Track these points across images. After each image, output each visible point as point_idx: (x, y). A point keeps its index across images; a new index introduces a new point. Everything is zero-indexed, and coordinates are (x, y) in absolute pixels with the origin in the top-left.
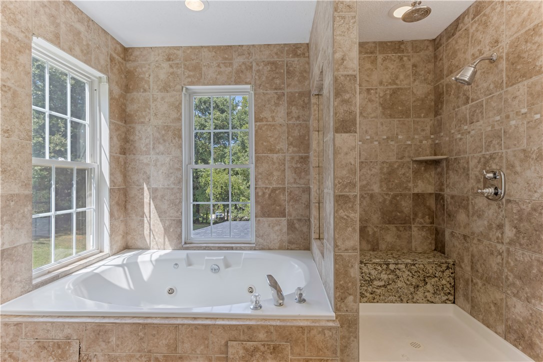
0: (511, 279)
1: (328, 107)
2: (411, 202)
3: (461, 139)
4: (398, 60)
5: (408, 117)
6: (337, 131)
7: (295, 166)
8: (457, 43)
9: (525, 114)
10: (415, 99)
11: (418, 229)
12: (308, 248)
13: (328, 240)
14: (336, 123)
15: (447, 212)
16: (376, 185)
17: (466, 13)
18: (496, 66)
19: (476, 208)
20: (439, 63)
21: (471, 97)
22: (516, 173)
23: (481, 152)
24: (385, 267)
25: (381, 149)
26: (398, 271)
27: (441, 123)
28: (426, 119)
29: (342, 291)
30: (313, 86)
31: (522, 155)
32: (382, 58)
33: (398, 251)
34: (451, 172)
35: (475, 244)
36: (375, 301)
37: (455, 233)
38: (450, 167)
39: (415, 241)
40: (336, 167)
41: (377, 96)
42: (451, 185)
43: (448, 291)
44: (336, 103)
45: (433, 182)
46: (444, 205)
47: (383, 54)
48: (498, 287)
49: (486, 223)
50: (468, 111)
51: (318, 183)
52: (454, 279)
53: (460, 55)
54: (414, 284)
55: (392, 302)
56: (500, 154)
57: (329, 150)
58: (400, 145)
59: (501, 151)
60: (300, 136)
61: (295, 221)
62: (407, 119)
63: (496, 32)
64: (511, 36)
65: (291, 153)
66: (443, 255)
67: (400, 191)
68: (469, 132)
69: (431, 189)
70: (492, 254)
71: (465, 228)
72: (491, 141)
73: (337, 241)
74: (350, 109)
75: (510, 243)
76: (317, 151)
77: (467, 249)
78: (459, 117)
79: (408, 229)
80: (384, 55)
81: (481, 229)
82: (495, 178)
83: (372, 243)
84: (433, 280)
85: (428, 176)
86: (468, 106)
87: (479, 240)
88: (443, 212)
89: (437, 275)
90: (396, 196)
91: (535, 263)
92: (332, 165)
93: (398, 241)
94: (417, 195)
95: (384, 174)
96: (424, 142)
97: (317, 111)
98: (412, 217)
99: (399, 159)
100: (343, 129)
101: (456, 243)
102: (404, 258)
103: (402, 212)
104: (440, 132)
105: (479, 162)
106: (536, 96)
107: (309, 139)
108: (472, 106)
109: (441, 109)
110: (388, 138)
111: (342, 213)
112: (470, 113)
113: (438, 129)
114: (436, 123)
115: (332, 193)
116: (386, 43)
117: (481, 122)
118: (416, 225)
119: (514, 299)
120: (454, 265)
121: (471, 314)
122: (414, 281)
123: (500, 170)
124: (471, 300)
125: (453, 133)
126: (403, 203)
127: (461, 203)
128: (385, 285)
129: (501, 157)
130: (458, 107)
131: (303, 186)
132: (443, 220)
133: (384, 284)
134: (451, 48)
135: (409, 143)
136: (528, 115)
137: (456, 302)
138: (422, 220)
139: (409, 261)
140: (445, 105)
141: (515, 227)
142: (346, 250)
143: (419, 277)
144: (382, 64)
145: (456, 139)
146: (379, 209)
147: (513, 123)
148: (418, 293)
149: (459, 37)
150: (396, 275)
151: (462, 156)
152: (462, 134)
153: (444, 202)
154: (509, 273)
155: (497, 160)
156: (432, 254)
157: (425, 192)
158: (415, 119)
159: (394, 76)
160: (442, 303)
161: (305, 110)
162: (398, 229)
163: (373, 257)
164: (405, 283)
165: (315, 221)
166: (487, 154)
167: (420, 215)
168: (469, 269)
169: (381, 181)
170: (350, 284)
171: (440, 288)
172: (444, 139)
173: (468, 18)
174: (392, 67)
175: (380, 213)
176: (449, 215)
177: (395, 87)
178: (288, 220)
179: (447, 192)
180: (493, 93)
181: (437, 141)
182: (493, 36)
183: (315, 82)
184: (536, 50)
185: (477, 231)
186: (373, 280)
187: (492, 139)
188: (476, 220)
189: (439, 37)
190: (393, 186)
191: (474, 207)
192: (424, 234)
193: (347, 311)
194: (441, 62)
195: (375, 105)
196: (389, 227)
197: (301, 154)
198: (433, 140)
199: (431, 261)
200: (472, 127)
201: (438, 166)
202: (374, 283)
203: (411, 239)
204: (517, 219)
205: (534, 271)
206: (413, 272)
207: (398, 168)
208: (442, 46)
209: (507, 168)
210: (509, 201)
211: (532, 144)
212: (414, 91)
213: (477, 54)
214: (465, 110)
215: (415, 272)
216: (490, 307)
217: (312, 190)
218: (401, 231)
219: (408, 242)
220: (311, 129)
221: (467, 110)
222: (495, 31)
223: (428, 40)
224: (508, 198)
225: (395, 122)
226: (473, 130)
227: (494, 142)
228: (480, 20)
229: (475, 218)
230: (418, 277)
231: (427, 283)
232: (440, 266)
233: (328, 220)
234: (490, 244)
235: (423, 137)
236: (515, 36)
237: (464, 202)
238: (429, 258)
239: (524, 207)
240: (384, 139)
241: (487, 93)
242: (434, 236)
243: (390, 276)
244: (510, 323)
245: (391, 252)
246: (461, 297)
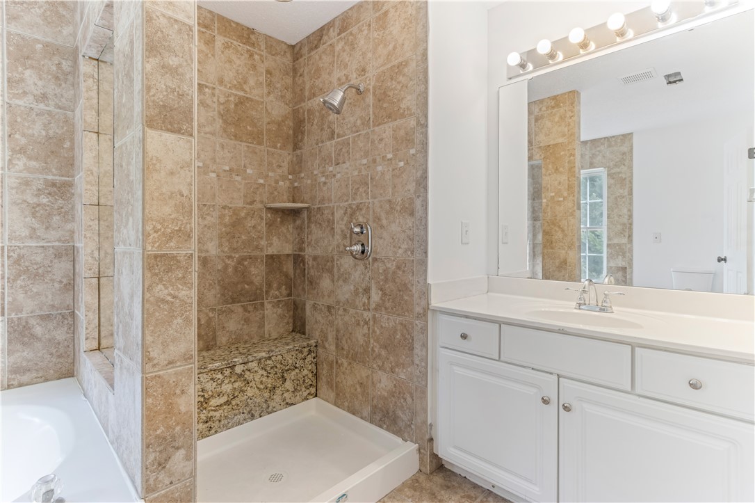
0: (376, 350)
1: (129, 76)
2: (263, 268)
3: (325, 183)
4: (246, 56)
5: (260, 143)
6: (150, 123)
7: (32, 200)
8: (320, 58)
9: (391, 159)
10: (269, 120)
11: (273, 306)
12: (69, 372)
13: (125, 351)
14: (148, 107)
15: (308, 278)
16: (213, 243)
17: (330, 25)
18: (363, 99)
19: (342, 270)
20: (299, 79)
21: (336, 131)
22: (382, 227)
23: (347, 201)
24: (227, 372)
25: (221, 186)
26: (248, 373)
27: (301, 160)
28: (283, 152)
29: (162, 447)
30: (84, 38)
31: (387, 207)
32: (223, 42)
33: (246, 342)
34: (313, 226)
35: (341, 316)
36: (213, 431)
37: (318, 304)
38: (312, 218)
39: (269, 324)
40: (147, 197)
41: (215, 99)
42: (313, 243)
43: (310, 383)
44: (148, 67)
45: (291, 239)
46: (304, 269)
47: (225, 36)
48: (364, 362)
49: (352, 287)
50: (333, 149)
51: (96, 238)
52: (316, 365)
53: (325, 76)
54: (269, 386)
55: (239, 423)
56: (366, 204)
57: (129, 164)
58: (249, 183)
59: (367, 201)
60: (48, 138)
61: (33, 322)
62: (259, 147)
63: (363, 58)
64: (378, 68)
65: (21, 172)
66: (303, 336)
67: (248, 252)
68: (335, 175)
69: (288, 249)
70: (358, 324)
71: (329, 296)
72: (358, 188)
73: (150, 349)
74: (179, 87)
75: (376, 309)
76: (95, 174)
77: (331, 323)
78: (323, 154)
79: (259, 307)
80: (227, 39)
81: (347, 296)
82: (362, 233)
83: (205, 337)
84: (293, 373)
85: (285, 231)
86: (333, 142)
87: (345, 310)
88: (303, 278)
89: (297, 365)
90: (242, 259)
91: (399, 327)
92: (140, 193)
93: (245, 327)
94: (271, 258)
95: (226, 226)
96: (281, 183)
97: (95, 92)
98: (264, 290)
99: (248, 204)
100: (164, 122)
101: (319, 318)
102: (255, 352)
103: (251, 283)
104: (300, 172)
105: (345, 213)
106: (400, 141)
107: (72, 148)
108: (338, 143)
109: (301, 141)
110: (231, 170)
111: (161, 291)
112: (335, 151)
113: (297, 167)
114: (295, 159)
115: (138, 251)
116: (229, 21)
117: (347, 164)
118: (269, 300)
119: (380, 372)
120: (316, 346)
121: (336, 404)
122: (269, 382)
123: (366, 224)
124: (336, 387)
125: (316, 175)
126: (253, 270)
127: (325, 265)
128: (228, 401)
129: (368, 207)
130: (322, 142)
131: (57, 244)
132: (303, 289)
133: (226, 400)
134: (313, 64)
135: (261, 181)
136: (393, 162)
137: (318, 395)
138: (277, 292)
139: (264, 354)
140: (306, 137)
141: (381, 290)
142: (170, 363)
143: (276, 374)
144: (223, 52)
145: (319, 183)
146: (216, 282)
147: (379, 168)
148: (275, 397)
149: (323, 52)
150: (245, 380)
151: (327, 205)
152: (327, 177)
153: (304, 265)
154: (375, 344)
155: (363, 212)
156: (291, 337)
157: (281, 253)
158: (270, 149)
159: (240, 77)
160: (303, 401)
161: (63, 85)
162: (245, 310)
163: (208, 360)
164: (258, 388)
165: (90, 314)
166: (354, 204)
167: (275, 285)
168: (333, 348)
169: (220, 237)
170: (178, 428)
171: (301, 382)
172: (305, 181)
173: (334, 31)
174: (238, 62)
175: (218, 288)
176: (311, 283)
177: (242, 94)
178: (10, 321)
179: (309, 252)
180: (360, 131)
181: (296, 184)
182: (360, 62)
183: (92, 27)
184: (400, 91)
185: (342, 298)
186: (208, 399)
187: (359, 186)
188: (341, 286)
189: (299, 45)
190: (239, 245)
191: (339, 269)
192: (280, 311)
193: (171, 483)
194: (301, 78)
195: (211, 114)
196: (233, 308)
197: (50, 177)
198: (292, 182)
199: (291, 347)
200: (338, 170)
201: (296, 218)
202: (211, 403)
203: (264, 322)
204: (383, 280)
205: (398, 337)
206: (268, 369)
207: (246, 218)
208: (304, 57)
209: (374, 221)
210: (375, 260)
211: (396, 194)
212: (268, 108)
213: (344, 79)
214: (330, 146)
215: (272, 368)
216: (356, 390)
217: (82, 252)
218: (249, 312)
219: (259, 327)
220: (79, 125)
221: (332, 146)
222: (361, 57)
223: (286, 44)
224: (375, 256)
225: (243, 147)
226: (339, 173)
227: (361, 190)
228: (346, 38)
229: (341, 282)
230: (274, 374)
231: (286, 379)
232: (301, 352)
233: (126, 310)
234: (356, 313)
235: (279, 175)
236: (382, 69)
237: (328, 264)
238: (287, 344)
239: (389, 266)
240: (225, 171)
241: (354, 129)
242: (291, 313)
243: (236, 385)
244: (375, 401)
245: (236, 346)
246: (325, 387)
